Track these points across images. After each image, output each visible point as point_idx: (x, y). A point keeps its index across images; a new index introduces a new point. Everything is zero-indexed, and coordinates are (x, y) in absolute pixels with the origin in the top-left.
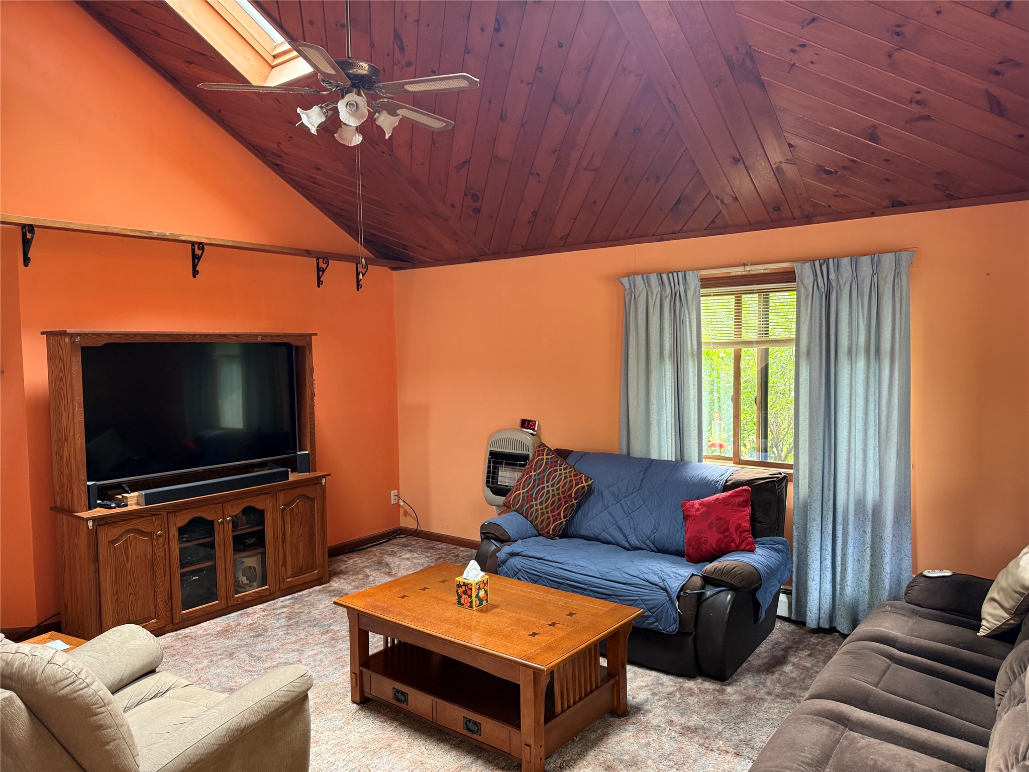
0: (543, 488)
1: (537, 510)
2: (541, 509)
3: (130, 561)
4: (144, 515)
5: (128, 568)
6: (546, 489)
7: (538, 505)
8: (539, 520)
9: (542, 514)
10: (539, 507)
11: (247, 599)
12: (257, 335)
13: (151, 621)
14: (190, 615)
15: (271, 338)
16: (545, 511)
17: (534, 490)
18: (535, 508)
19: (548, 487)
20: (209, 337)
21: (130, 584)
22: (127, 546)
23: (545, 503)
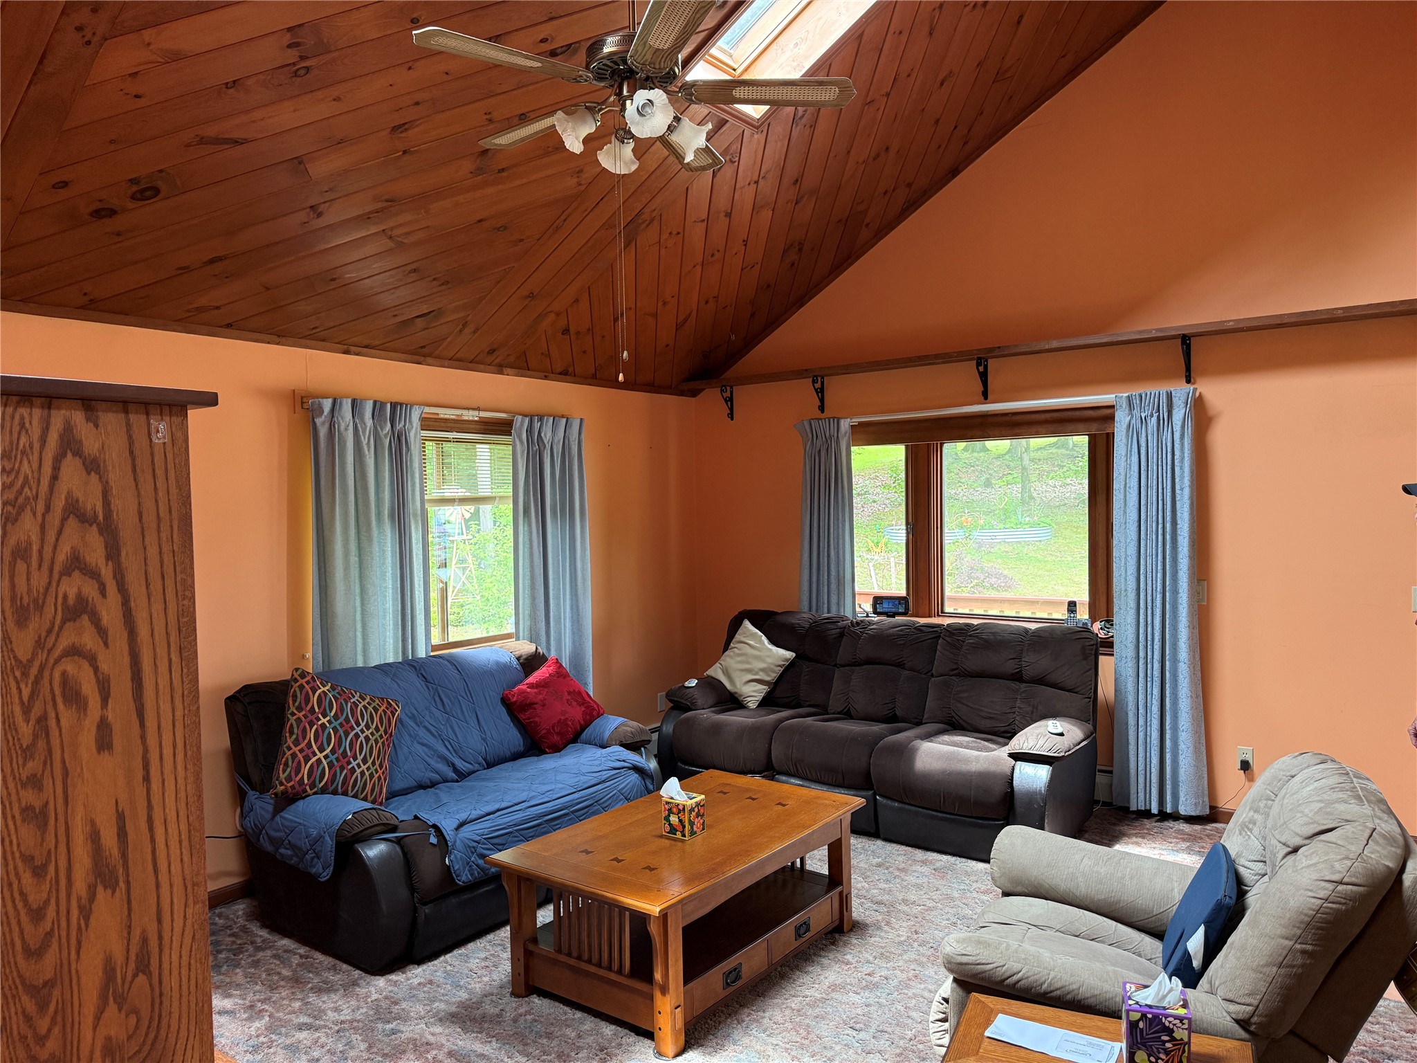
0: (357, 736)
1: (363, 773)
2: (368, 769)
6: (362, 737)
7: (362, 765)
8: (369, 787)
9: (371, 776)
10: (364, 767)
16: (373, 769)
17: (343, 744)
18: (358, 771)
19: (362, 732)
23: (371, 757)
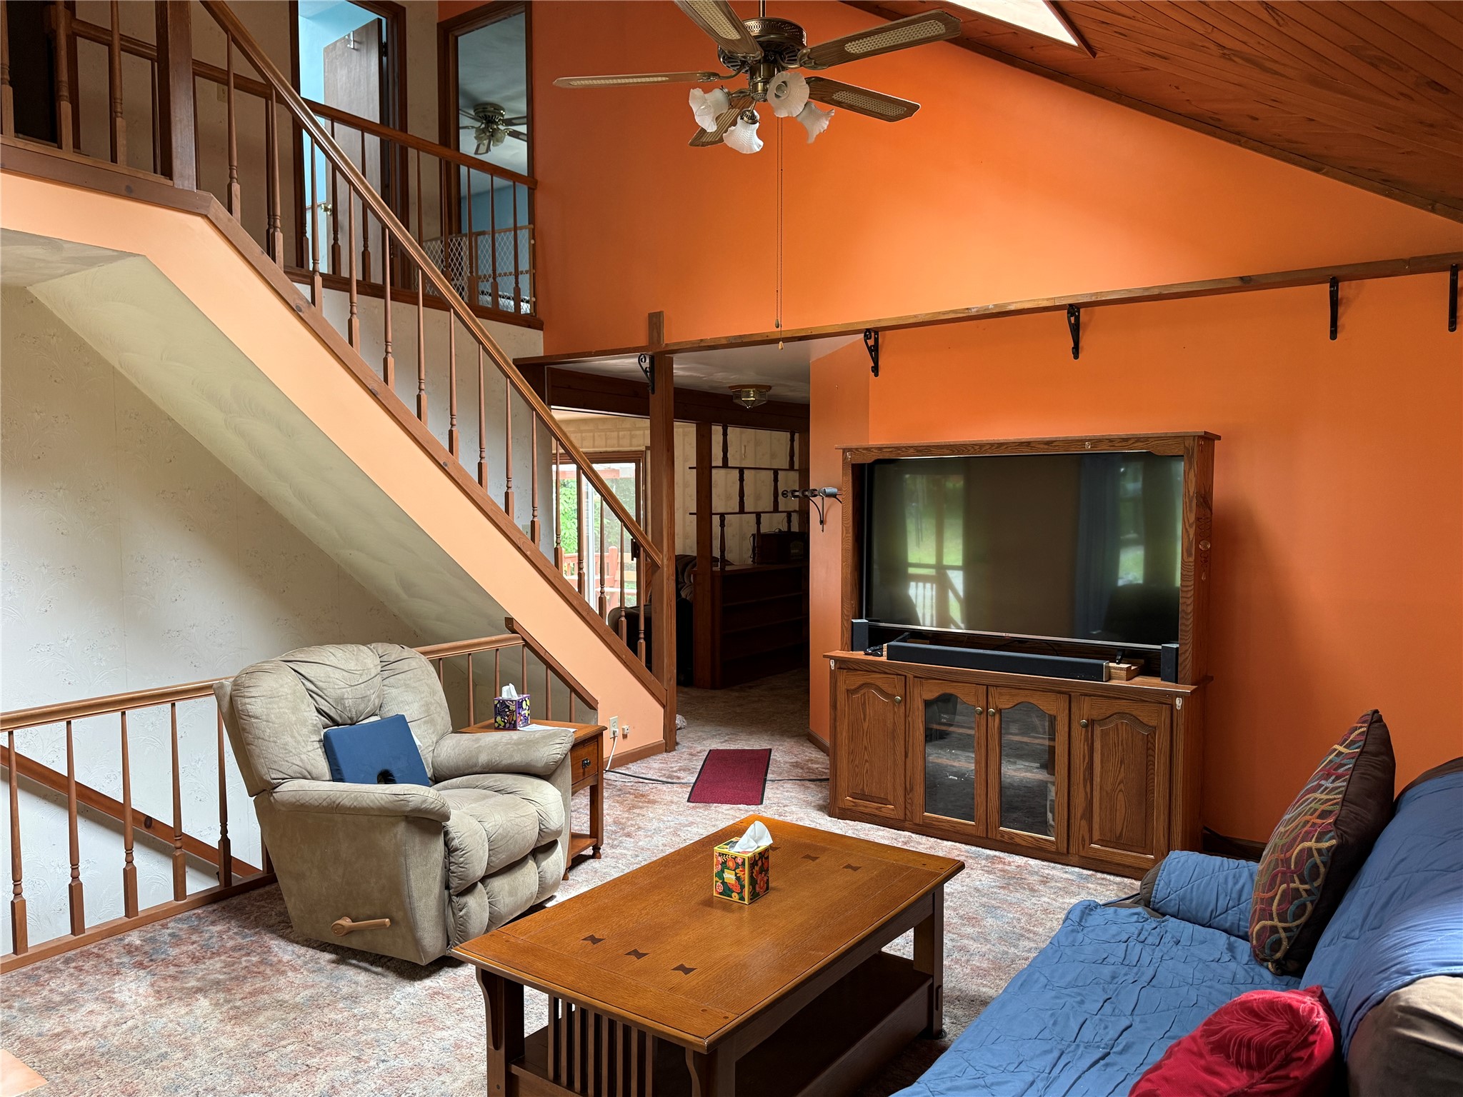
3: (867, 720)
4: (887, 671)
5: (865, 728)
11: (1018, 840)
12: (1082, 441)
13: (888, 806)
14: (934, 823)
15: (1111, 444)
20: (1005, 446)
21: (865, 748)
22: (865, 702)
